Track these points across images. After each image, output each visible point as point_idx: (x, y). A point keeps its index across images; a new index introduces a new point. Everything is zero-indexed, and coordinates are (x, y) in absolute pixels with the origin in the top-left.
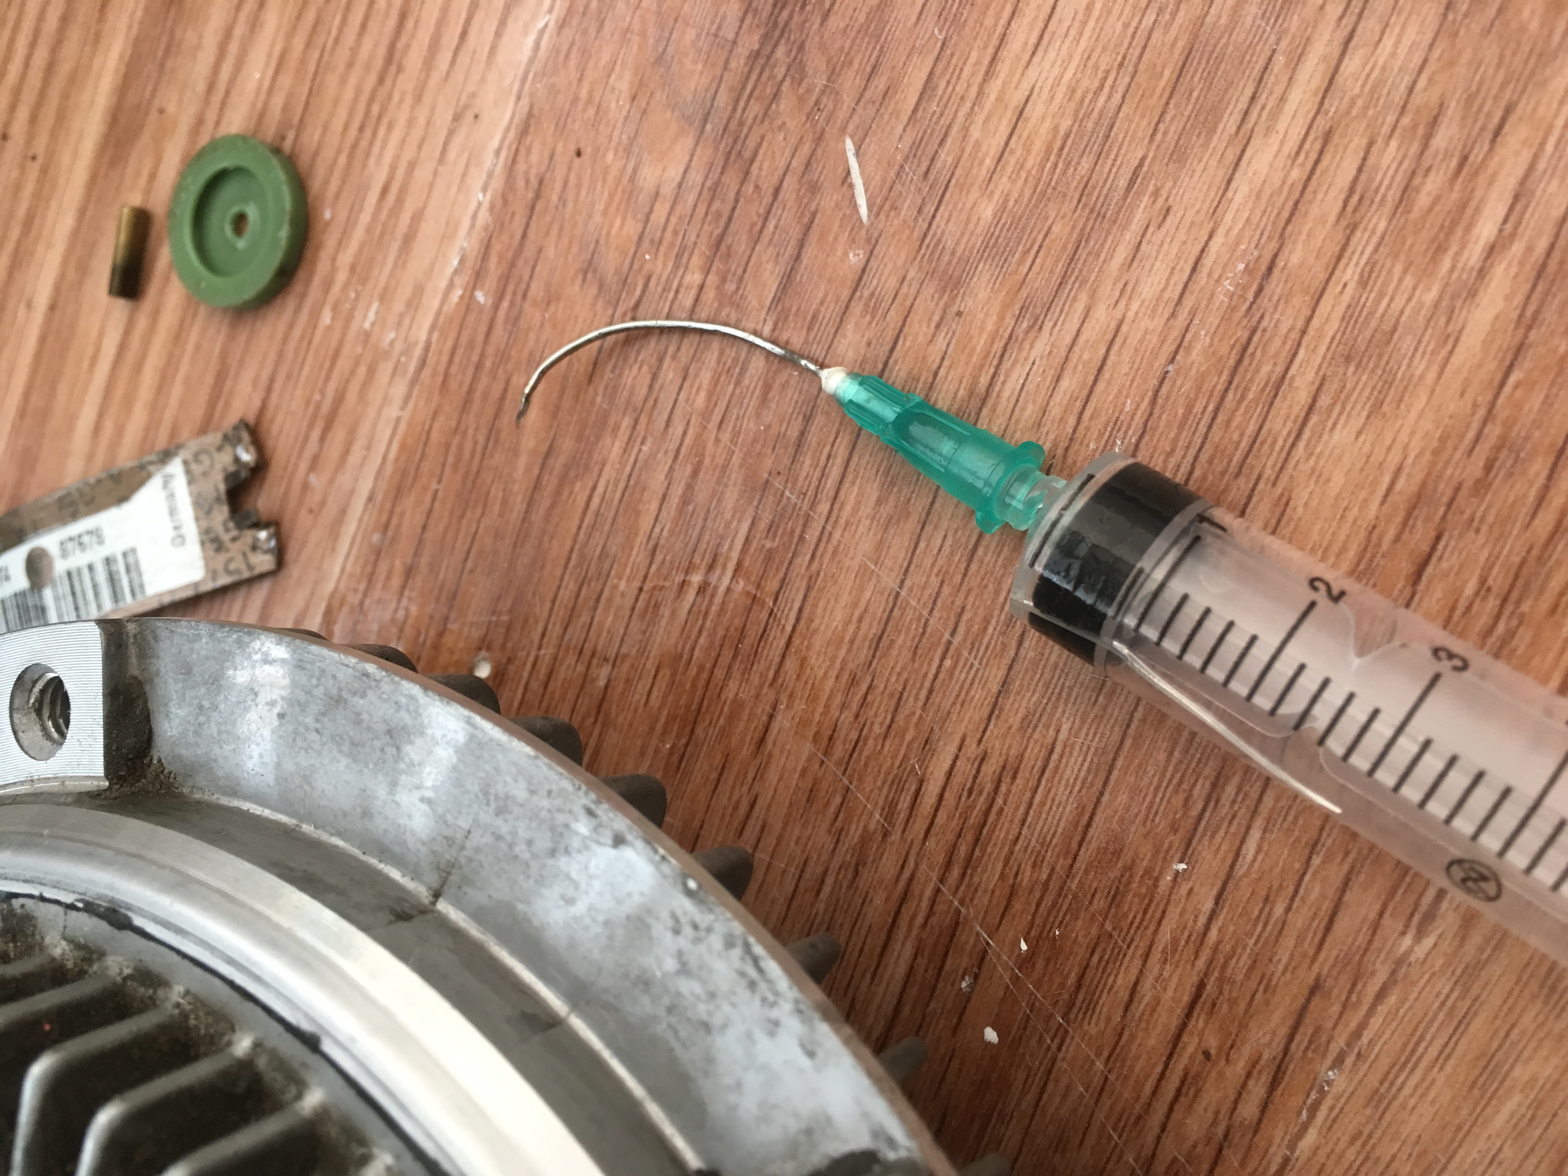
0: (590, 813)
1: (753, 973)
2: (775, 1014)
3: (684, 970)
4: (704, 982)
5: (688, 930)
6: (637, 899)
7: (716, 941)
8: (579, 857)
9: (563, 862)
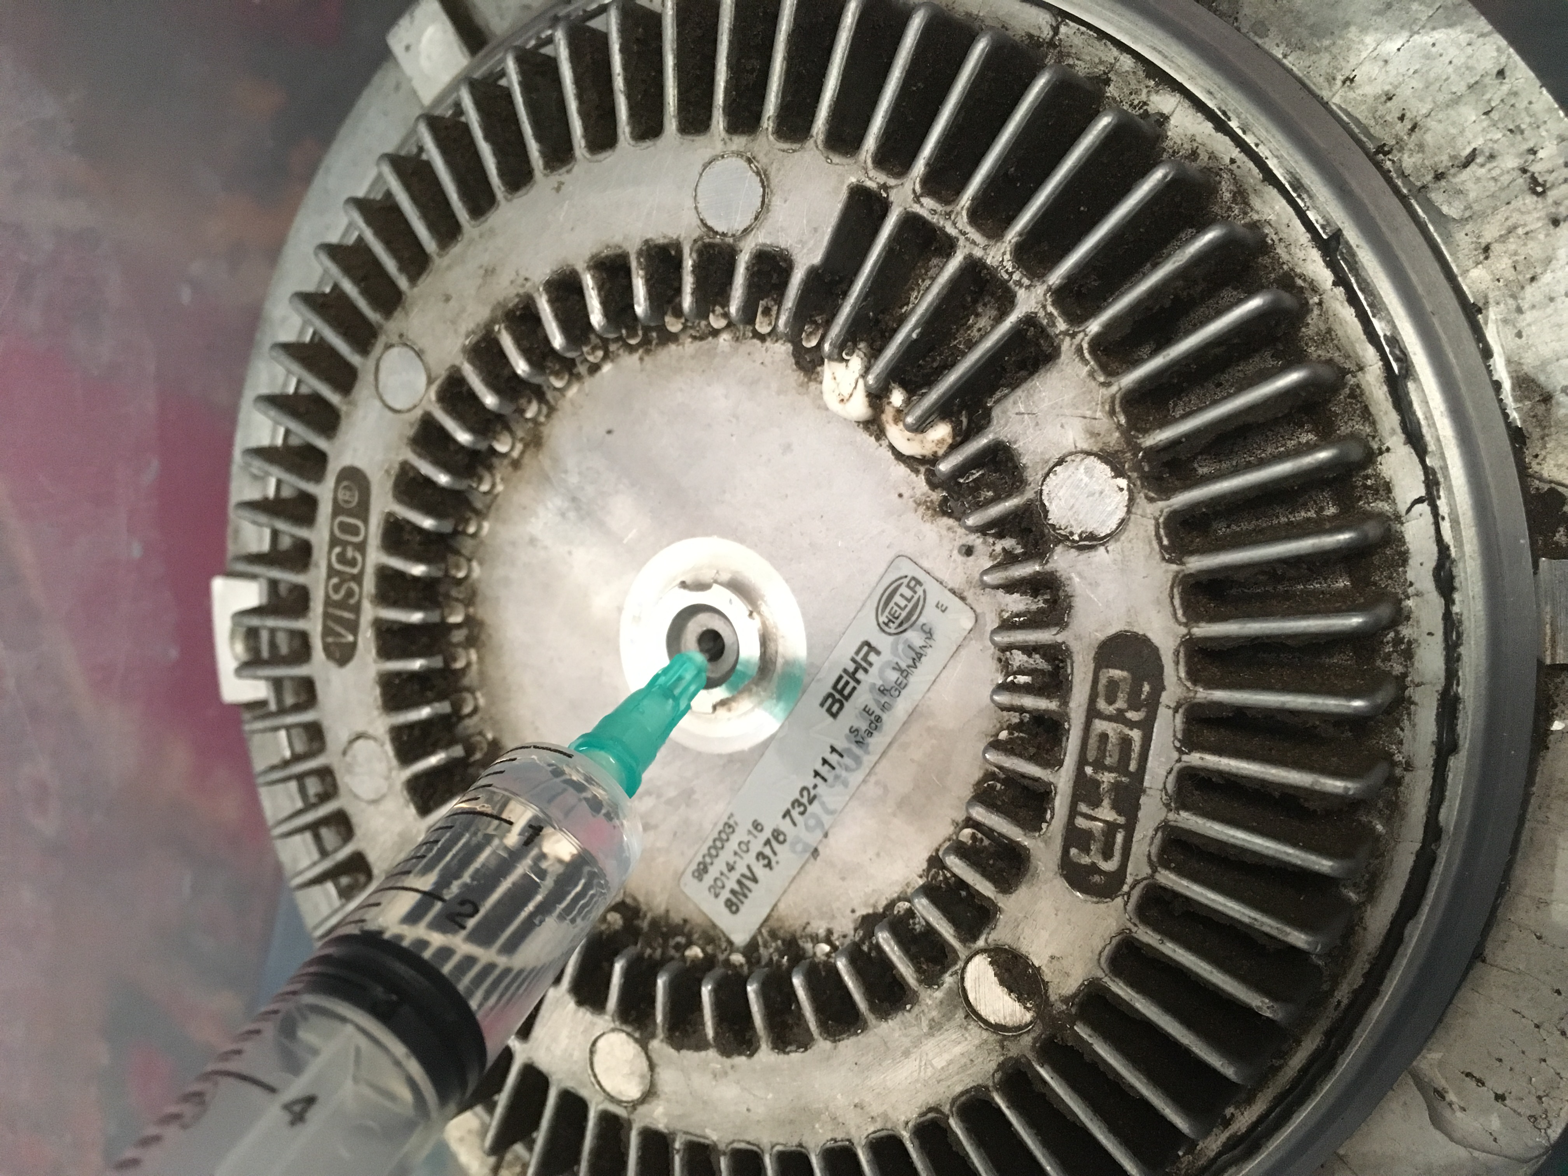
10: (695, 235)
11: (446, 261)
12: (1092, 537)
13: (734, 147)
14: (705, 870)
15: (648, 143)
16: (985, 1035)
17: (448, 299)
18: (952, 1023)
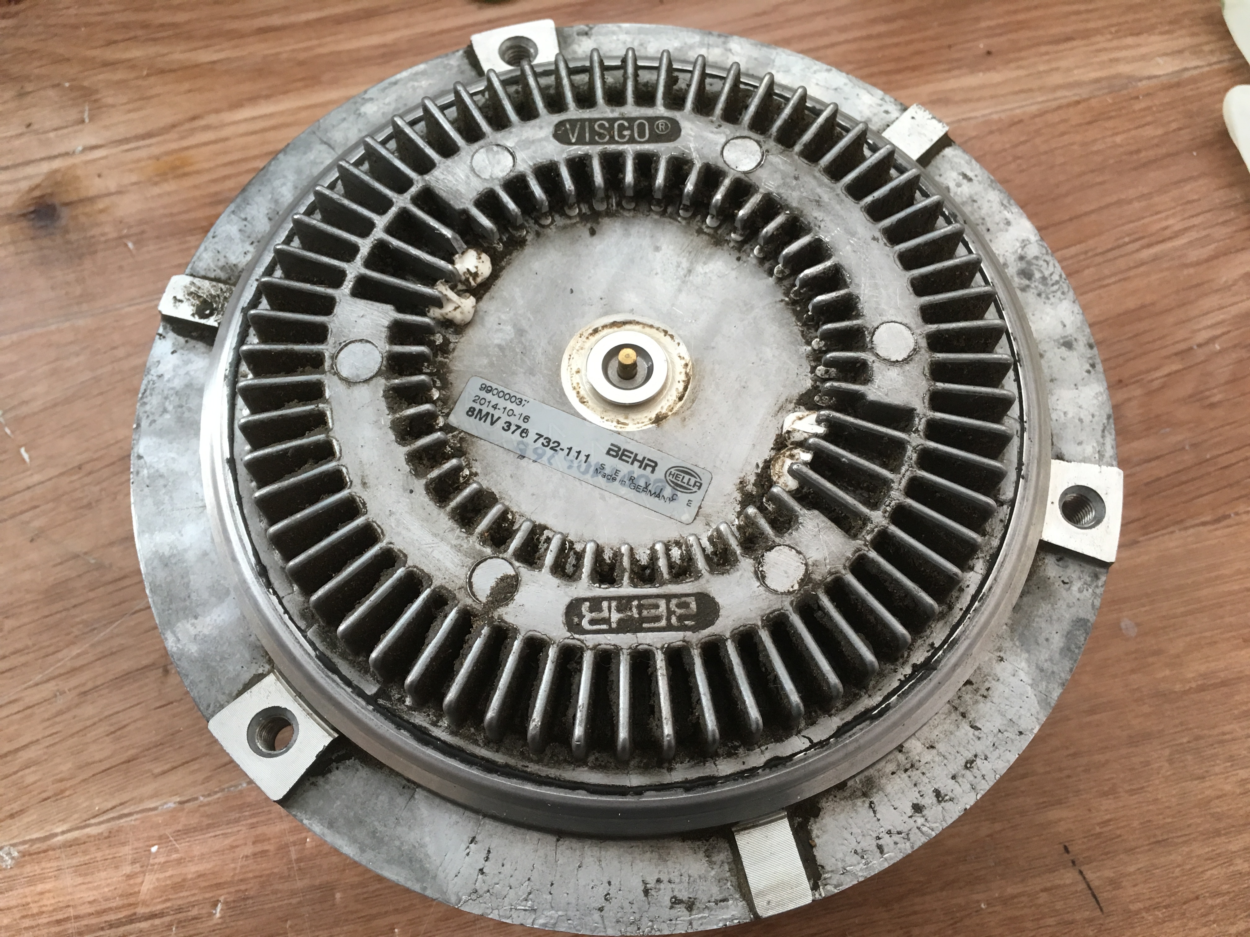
0: (138, 473)
1: (148, 392)
2: (155, 378)
3: (165, 411)
4: (164, 404)
5: (151, 418)
6: (154, 439)
7: (148, 408)
8: (156, 466)
9: (163, 470)
10: (868, 325)
11: (818, 174)
12: (764, 577)
13: (920, 341)
14: (488, 391)
15: (911, 289)
16: (463, 577)
17: (796, 178)
18: (463, 558)
